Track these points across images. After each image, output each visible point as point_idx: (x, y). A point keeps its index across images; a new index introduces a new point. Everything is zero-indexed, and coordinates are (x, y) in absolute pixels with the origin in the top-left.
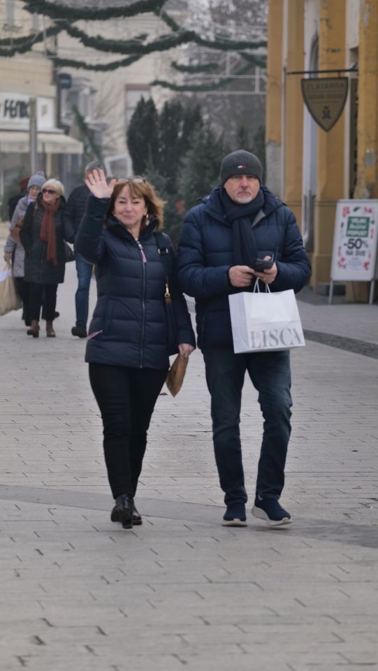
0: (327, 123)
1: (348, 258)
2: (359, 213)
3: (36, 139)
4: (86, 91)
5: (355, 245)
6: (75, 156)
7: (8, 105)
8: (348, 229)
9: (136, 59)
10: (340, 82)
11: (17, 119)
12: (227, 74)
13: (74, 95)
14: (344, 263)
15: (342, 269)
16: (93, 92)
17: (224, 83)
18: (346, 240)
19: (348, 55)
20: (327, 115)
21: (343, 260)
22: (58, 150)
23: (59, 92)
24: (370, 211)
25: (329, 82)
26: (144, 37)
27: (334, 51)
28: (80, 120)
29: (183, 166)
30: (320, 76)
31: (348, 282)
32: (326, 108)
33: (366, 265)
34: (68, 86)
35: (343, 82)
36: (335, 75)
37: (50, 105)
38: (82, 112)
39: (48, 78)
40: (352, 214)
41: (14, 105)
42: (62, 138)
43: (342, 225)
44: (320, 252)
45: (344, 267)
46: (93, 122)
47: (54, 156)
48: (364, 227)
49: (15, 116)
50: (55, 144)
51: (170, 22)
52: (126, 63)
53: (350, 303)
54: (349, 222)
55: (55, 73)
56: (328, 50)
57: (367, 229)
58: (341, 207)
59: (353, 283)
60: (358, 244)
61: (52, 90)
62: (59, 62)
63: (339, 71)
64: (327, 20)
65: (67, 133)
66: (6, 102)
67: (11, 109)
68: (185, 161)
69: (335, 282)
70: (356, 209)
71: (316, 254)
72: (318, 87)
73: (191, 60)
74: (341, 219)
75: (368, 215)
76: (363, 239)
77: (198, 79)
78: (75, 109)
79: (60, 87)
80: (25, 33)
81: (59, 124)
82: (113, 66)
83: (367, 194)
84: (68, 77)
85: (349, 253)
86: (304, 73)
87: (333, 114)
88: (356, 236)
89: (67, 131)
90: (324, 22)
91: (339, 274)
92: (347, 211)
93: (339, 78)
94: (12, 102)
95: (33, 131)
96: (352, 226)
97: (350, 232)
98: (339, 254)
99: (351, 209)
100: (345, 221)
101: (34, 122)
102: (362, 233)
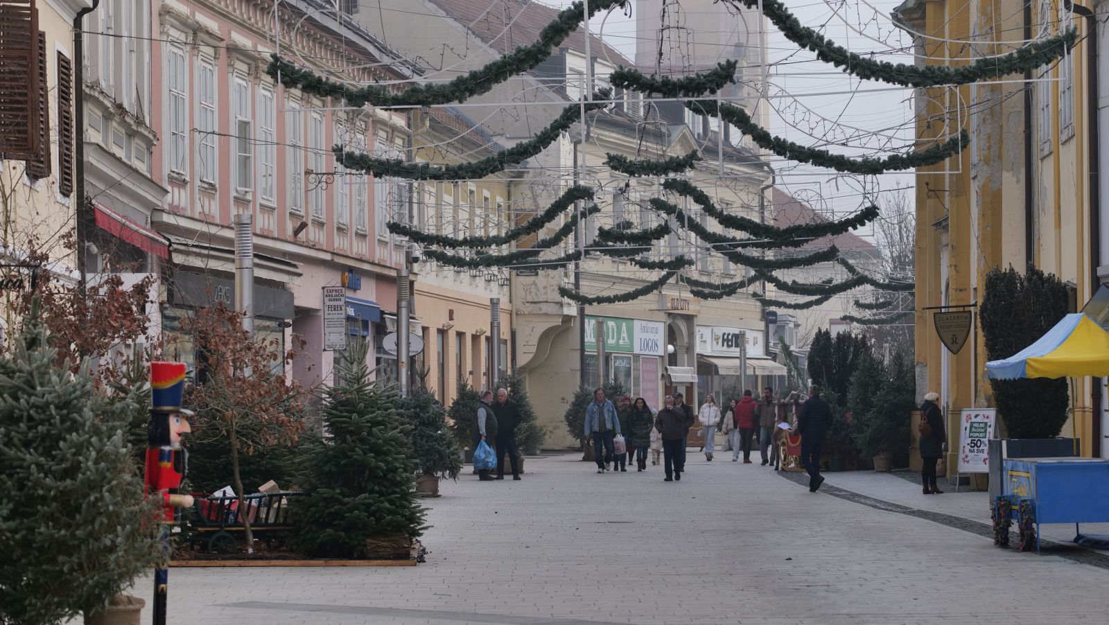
0: (955, 347)
1: (971, 455)
2: (978, 419)
3: (745, 363)
4: (791, 325)
5: (976, 445)
6: (781, 377)
7: (725, 337)
8: (970, 432)
9: (826, 299)
10: (965, 315)
11: (733, 349)
12: (900, 311)
13: (781, 329)
14: (967, 459)
15: (966, 464)
16: (797, 326)
17: (899, 317)
18: (969, 441)
19: (972, 292)
20: (954, 342)
21: (967, 456)
22: (767, 373)
23: (767, 326)
24: (988, 417)
25: (956, 315)
26: (830, 281)
27: (960, 290)
28: (786, 349)
29: (851, 384)
30: (951, 310)
31: (971, 474)
32: (954, 336)
33: (985, 460)
34: (775, 322)
35: (968, 314)
36: (961, 309)
37: (760, 337)
38: (787, 342)
39: (759, 315)
40: (974, 420)
41: (730, 337)
42: (770, 363)
43: (966, 428)
44: (952, 451)
45: (968, 462)
46: (797, 350)
47: (763, 377)
48: (983, 430)
49: (732, 346)
50: (764, 368)
51: (851, 269)
52: (818, 302)
53: (973, 490)
54: (971, 427)
55: (763, 311)
56: (956, 290)
57: (985, 431)
58: (964, 414)
59: (976, 474)
60: (979, 444)
61: (762, 325)
62: (766, 303)
63: (964, 306)
64: (955, 266)
65: (774, 359)
66: (724, 334)
67: (728, 340)
68: (852, 379)
69: (960, 474)
70: (976, 416)
71: (949, 453)
72: (947, 319)
73: (877, 299)
74: (965, 424)
75: (986, 420)
76: (982, 440)
77: (882, 314)
78: (782, 340)
79: (768, 323)
80: (738, 279)
81: (768, 352)
82: (807, 305)
83: (985, 403)
84: (774, 314)
85: (970, 451)
86: (941, 308)
87: (960, 341)
88: (977, 437)
89: (774, 357)
90: (953, 267)
91: (964, 468)
92: (969, 417)
93: (964, 312)
94: (729, 334)
95: (743, 357)
96: (973, 430)
97: (972, 434)
98: (964, 451)
99: (973, 417)
100: (968, 425)
101: (743, 351)
102: (981, 435)
